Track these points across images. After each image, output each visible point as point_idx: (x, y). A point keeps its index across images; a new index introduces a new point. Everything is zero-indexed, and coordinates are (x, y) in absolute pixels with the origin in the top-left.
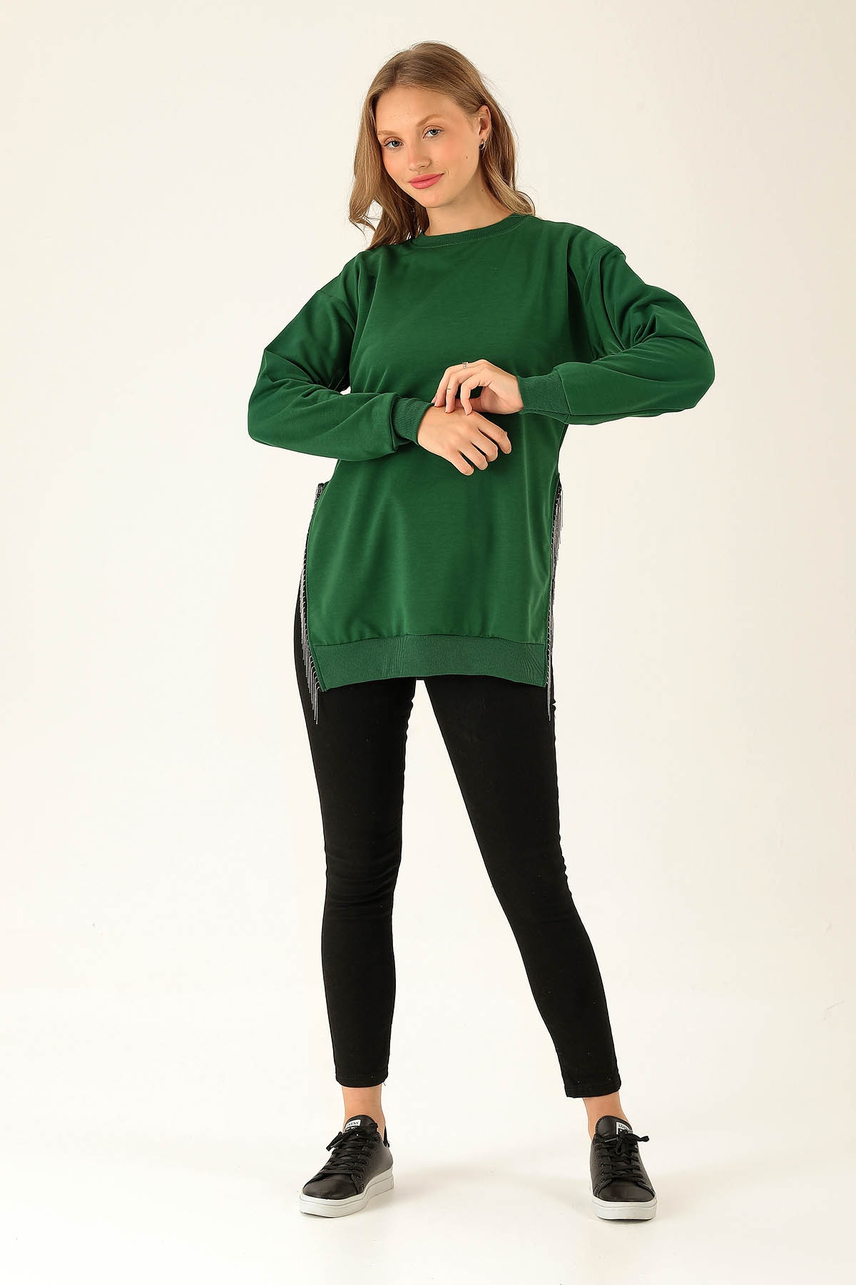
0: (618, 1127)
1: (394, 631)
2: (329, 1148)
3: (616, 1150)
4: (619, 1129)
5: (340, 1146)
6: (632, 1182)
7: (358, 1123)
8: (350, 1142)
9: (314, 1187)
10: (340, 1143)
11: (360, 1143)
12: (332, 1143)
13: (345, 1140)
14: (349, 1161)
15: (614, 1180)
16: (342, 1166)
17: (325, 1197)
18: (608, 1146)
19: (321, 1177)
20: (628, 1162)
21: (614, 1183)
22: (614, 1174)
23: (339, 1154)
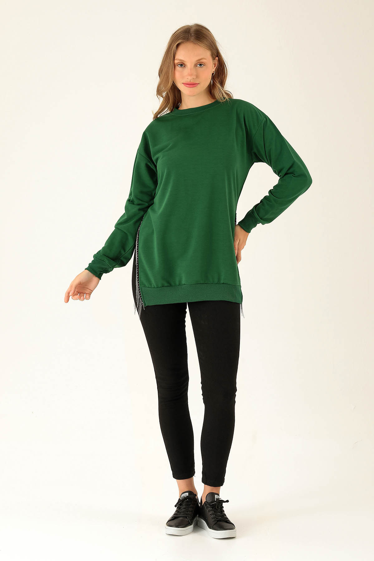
0: (216, 497)
1: (177, 283)
2: (176, 506)
3: (216, 507)
4: (216, 498)
5: (181, 505)
6: (225, 521)
7: (187, 494)
8: (184, 503)
9: (172, 523)
10: (180, 504)
11: (189, 503)
12: (177, 504)
13: (182, 502)
14: (184, 511)
15: (218, 521)
16: (182, 513)
17: (177, 527)
18: (212, 506)
19: (174, 518)
20: (221, 512)
21: (218, 523)
22: (217, 519)
23: (180, 508)
